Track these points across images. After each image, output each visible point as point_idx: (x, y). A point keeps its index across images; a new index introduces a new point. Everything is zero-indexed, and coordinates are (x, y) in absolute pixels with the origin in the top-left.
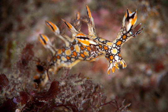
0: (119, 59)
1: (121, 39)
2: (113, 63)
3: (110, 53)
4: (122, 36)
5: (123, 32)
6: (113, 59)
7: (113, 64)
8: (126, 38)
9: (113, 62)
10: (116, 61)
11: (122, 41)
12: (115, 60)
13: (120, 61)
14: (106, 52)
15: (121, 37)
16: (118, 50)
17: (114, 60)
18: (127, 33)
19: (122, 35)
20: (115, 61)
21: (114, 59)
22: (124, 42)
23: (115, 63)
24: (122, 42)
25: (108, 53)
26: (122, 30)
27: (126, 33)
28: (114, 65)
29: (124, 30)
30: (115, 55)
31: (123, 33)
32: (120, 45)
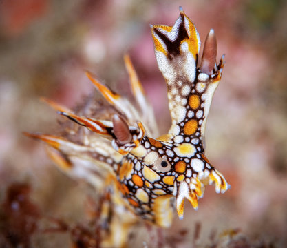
0: (205, 168)
1: (191, 114)
2: (188, 180)
3: (173, 158)
4: (186, 106)
5: (180, 93)
6: (187, 168)
7: (188, 184)
8: (202, 102)
9: (186, 177)
10: (197, 173)
11: (195, 118)
12: (194, 172)
13: (207, 173)
14: (161, 156)
15: (188, 110)
16: (196, 146)
17: (189, 173)
18: (194, 88)
19: (184, 101)
20: (194, 175)
21: (191, 168)
22: (202, 118)
23: (193, 180)
24: (198, 120)
25: (168, 157)
26: (175, 91)
27: (192, 88)
28: (193, 187)
29: (180, 89)
30: (190, 159)
31: (183, 97)
32: (197, 131)
